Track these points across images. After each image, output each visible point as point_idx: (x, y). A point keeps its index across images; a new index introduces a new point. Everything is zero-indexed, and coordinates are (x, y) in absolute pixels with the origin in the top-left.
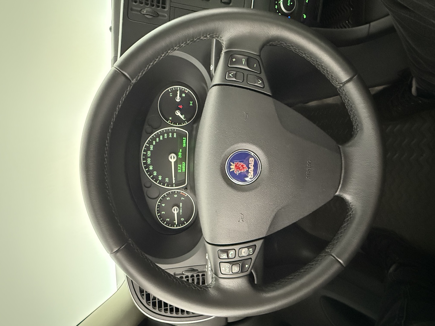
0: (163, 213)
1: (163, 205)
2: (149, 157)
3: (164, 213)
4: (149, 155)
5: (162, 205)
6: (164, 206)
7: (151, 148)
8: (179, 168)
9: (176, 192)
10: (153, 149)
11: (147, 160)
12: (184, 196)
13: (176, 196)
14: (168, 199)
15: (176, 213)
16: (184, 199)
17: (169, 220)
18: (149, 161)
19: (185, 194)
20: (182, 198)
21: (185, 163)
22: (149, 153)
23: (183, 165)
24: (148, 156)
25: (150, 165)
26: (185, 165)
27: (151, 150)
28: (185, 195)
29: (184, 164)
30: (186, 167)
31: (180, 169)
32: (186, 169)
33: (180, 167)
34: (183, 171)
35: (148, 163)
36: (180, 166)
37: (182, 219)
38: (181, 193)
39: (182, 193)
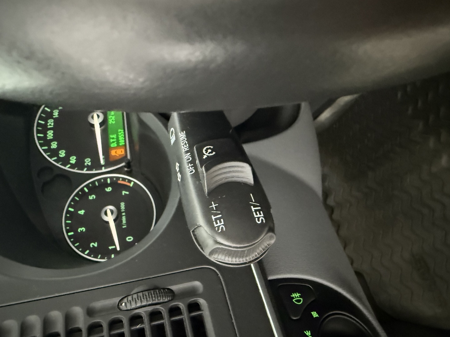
0: (82, 232)
1: (82, 212)
2: (50, 129)
3: (83, 229)
4: (50, 125)
5: (80, 212)
6: (83, 214)
7: (54, 114)
8: (112, 140)
9: (109, 181)
10: (58, 115)
11: (45, 134)
12: (126, 187)
13: (109, 189)
14: (91, 198)
15: (110, 219)
16: (127, 193)
17: (96, 245)
18: (50, 135)
19: (130, 181)
20: (124, 192)
21: (122, 131)
22: (51, 123)
23: (120, 134)
24: (49, 127)
25: (51, 141)
26: (123, 133)
27: (54, 117)
28: (128, 184)
29: (120, 132)
30: (125, 137)
31: (113, 142)
32: (125, 140)
33: (113, 138)
34: (121, 144)
35: (48, 138)
36: (115, 136)
37: (130, 239)
38: (120, 182)
39: (124, 179)
